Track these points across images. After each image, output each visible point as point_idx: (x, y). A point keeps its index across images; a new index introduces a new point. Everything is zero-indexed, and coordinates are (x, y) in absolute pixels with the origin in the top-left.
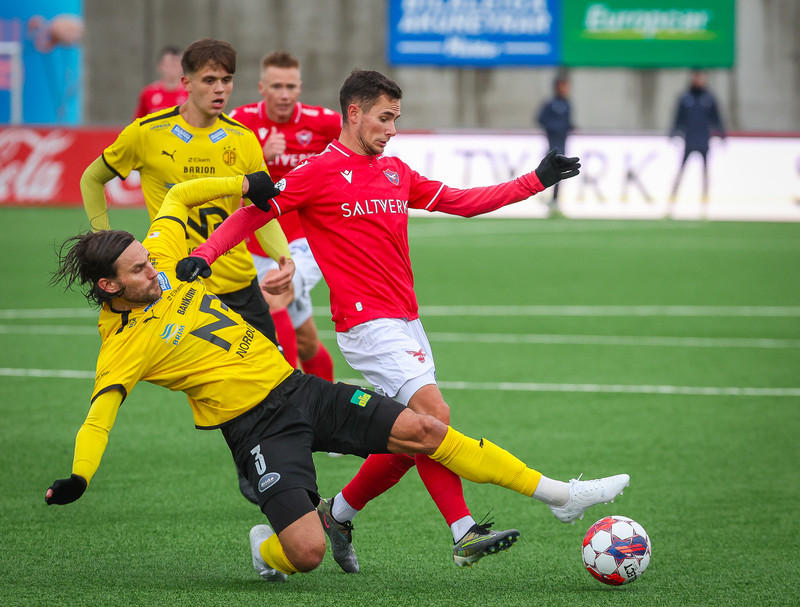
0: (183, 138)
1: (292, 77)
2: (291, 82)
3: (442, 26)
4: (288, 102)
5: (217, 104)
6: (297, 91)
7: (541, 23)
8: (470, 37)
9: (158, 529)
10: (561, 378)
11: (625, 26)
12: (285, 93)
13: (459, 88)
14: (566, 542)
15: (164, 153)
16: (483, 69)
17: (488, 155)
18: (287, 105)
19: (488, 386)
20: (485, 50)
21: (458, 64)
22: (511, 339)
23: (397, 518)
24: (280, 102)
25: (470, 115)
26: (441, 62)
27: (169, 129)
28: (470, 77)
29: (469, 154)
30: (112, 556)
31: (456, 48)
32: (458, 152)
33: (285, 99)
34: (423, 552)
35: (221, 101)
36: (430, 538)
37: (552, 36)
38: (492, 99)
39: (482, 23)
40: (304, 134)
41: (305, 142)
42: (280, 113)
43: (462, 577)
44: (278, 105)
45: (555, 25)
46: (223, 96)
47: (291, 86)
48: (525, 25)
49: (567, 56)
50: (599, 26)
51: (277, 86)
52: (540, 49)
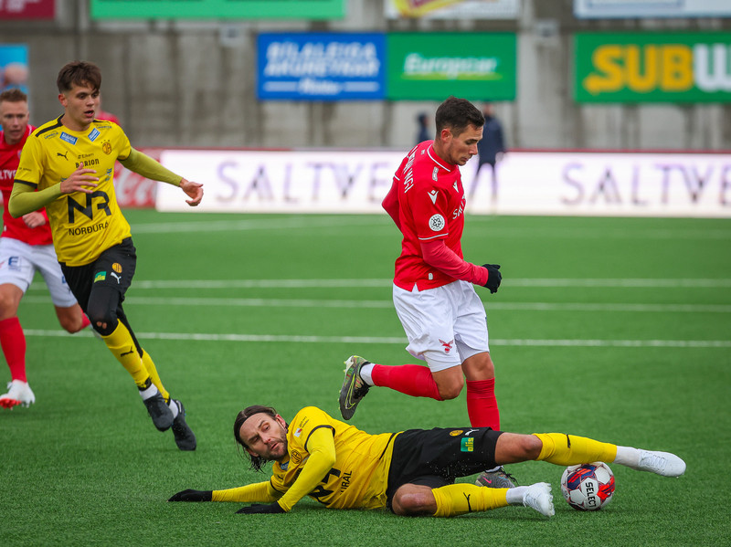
0: (70, 142)
1: (21, 109)
2: (20, 112)
3: (297, 71)
4: (19, 128)
5: (90, 114)
7: (372, 67)
8: (318, 79)
11: (434, 70)
12: (16, 121)
13: (311, 118)
15: (59, 154)
16: (328, 102)
17: (332, 166)
18: (18, 131)
20: (330, 88)
21: (310, 99)
24: (12, 129)
25: (319, 137)
26: (297, 98)
27: (58, 136)
28: (318, 109)
29: (318, 167)
31: (308, 87)
32: (309, 165)
33: (16, 126)
35: (92, 112)
37: (380, 77)
39: (327, 68)
42: (13, 137)
44: (11, 131)
45: (382, 69)
46: (93, 108)
47: (21, 116)
48: (360, 69)
49: (391, 93)
50: (415, 70)
51: (9, 116)
52: (370, 87)
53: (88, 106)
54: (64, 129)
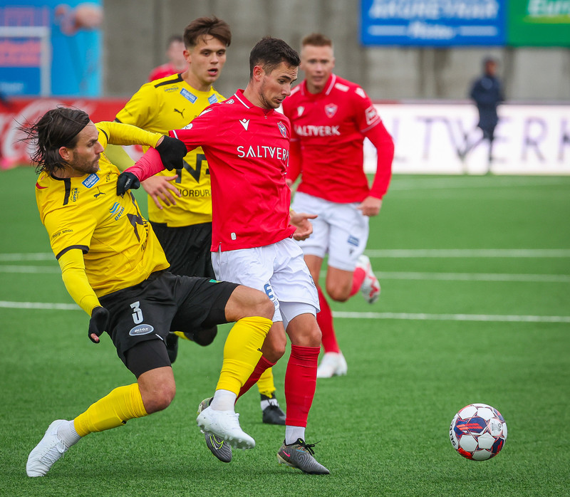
0: (190, 99)
1: (325, 54)
2: (324, 57)
3: (406, 13)
4: (322, 74)
5: (213, 73)
6: (329, 65)
7: (490, 10)
8: (430, 22)
9: (165, 438)
10: (508, 311)
11: (561, 12)
12: (320, 67)
13: (421, 66)
14: (511, 449)
15: (176, 110)
16: (441, 47)
17: (446, 121)
18: (321, 77)
19: (445, 317)
20: (443, 33)
21: (420, 45)
22: (464, 277)
23: (367, 429)
24: (315, 74)
25: (430, 88)
26: (405, 43)
27: (179, 91)
28: (430, 55)
29: (429, 121)
30: (127, 462)
31: (418, 30)
32: (419, 119)
33: (319, 72)
34: (391, 458)
35: (215, 70)
36: (396, 446)
37: (499, 21)
38: (448, 74)
39: (441, 10)
40: (331, 107)
41: (330, 113)
42: (316, 83)
43: (423, 479)
44: (314, 77)
45: (502, 11)
46: (217, 66)
47: (324, 62)
48: (477, 11)
49: (512, 38)
50: (540, 12)
51: (313, 61)
52: (489, 31)
53: (212, 63)
54: (183, 85)
